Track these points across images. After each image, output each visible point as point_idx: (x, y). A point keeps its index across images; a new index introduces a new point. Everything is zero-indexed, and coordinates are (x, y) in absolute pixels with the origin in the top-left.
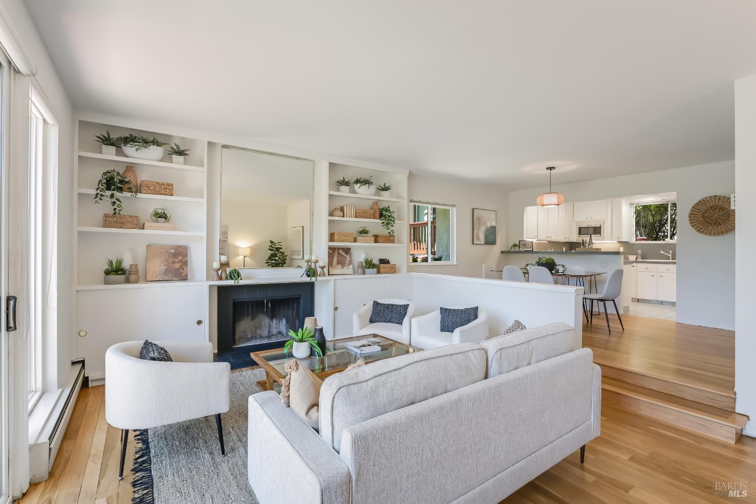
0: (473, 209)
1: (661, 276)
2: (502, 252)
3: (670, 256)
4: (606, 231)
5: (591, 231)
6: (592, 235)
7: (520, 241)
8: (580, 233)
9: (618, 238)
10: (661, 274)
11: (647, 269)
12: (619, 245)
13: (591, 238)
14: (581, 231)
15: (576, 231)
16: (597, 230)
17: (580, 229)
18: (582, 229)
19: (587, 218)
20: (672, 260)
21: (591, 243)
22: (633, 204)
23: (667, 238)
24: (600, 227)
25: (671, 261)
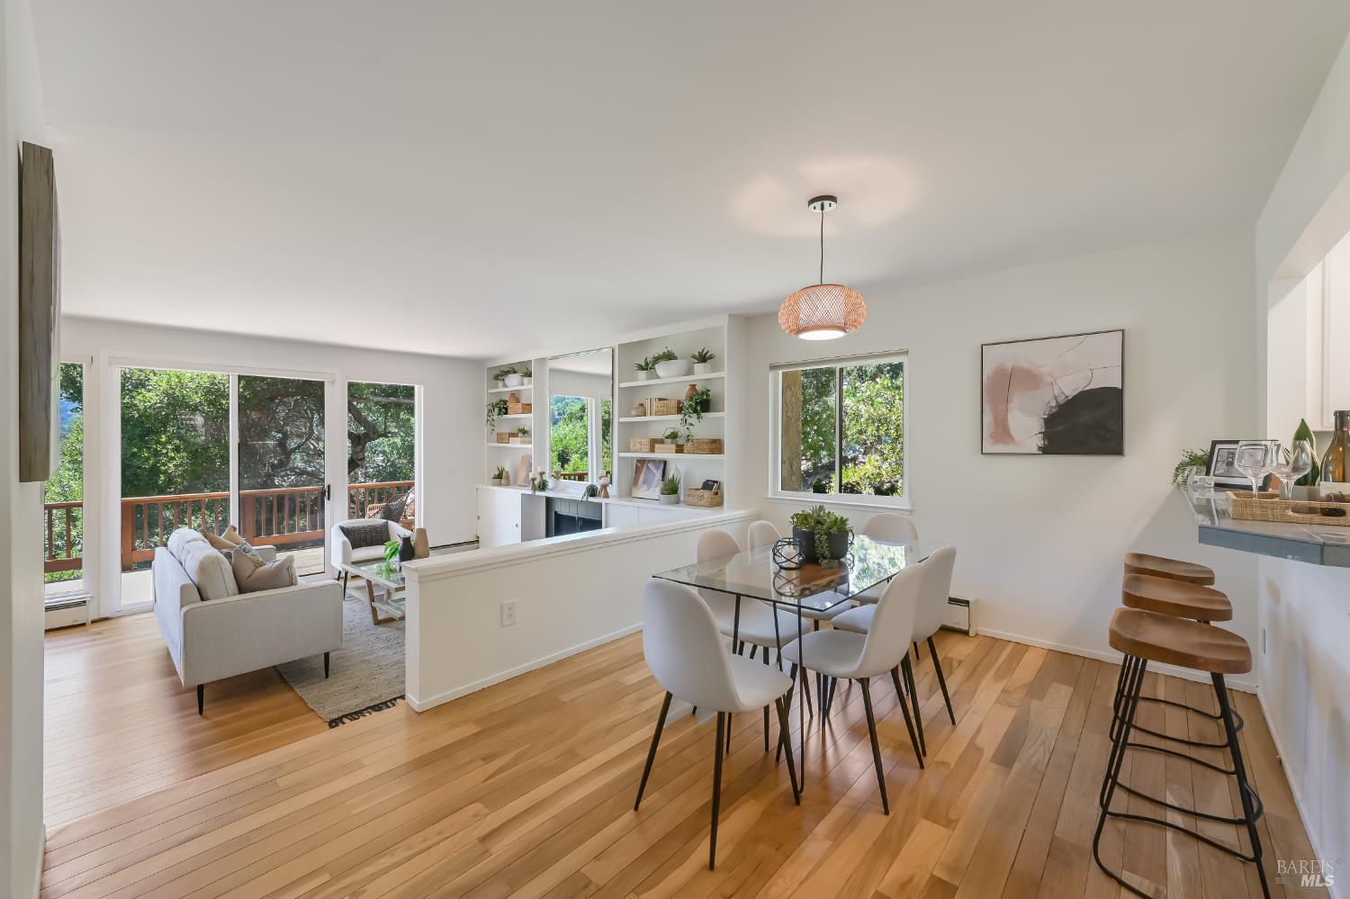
0: (982, 346)
7: (1214, 443)
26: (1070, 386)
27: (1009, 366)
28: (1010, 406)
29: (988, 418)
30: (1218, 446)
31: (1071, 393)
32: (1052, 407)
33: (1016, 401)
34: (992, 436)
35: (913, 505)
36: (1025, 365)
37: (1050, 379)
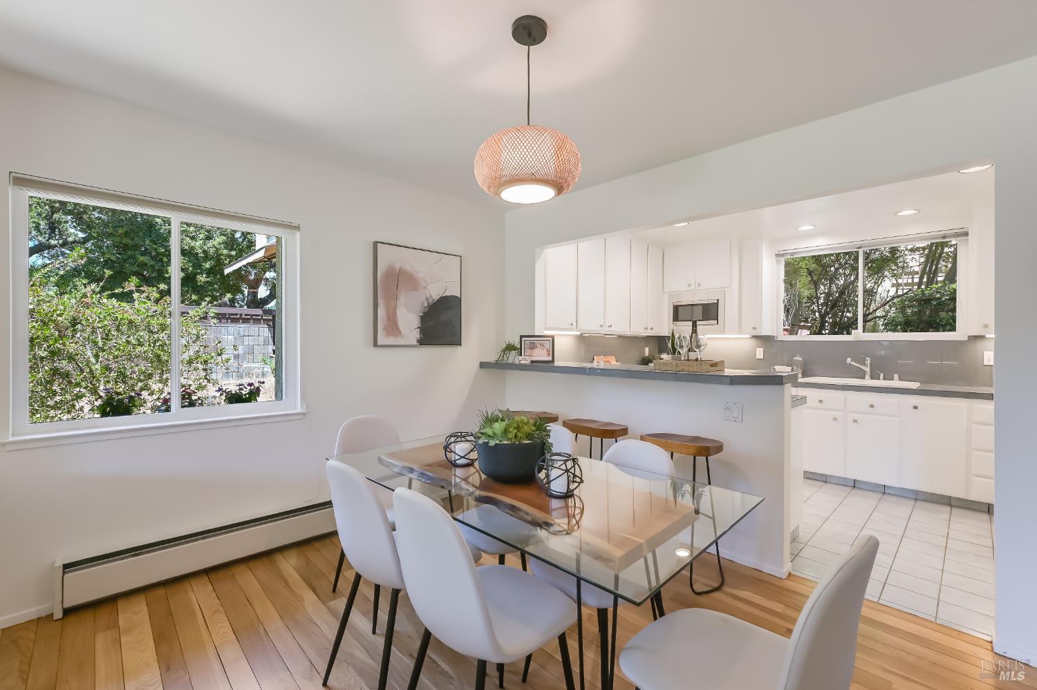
0: (375, 244)
1: (855, 421)
2: (483, 365)
3: (867, 369)
4: (728, 312)
5: (698, 312)
6: (698, 323)
7: (522, 337)
8: (676, 318)
9: (754, 328)
10: (856, 416)
11: (821, 401)
12: (753, 342)
13: (694, 331)
14: (678, 313)
15: (668, 313)
16: (710, 312)
17: (676, 309)
18: (680, 308)
19: (689, 285)
20: (872, 378)
21: (695, 344)
22: (783, 255)
23: (857, 328)
24: (718, 303)
25: (868, 382)
26: (435, 293)
27: (398, 266)
28: (398, 302)
29: (381, 312)
30: (523, 339)
31: (436, 297)
32: (425, 307)
33: (403, 299)
34: (385, 329)
35: (307, 406)
36: (408, 269)
37: (424, 284)
